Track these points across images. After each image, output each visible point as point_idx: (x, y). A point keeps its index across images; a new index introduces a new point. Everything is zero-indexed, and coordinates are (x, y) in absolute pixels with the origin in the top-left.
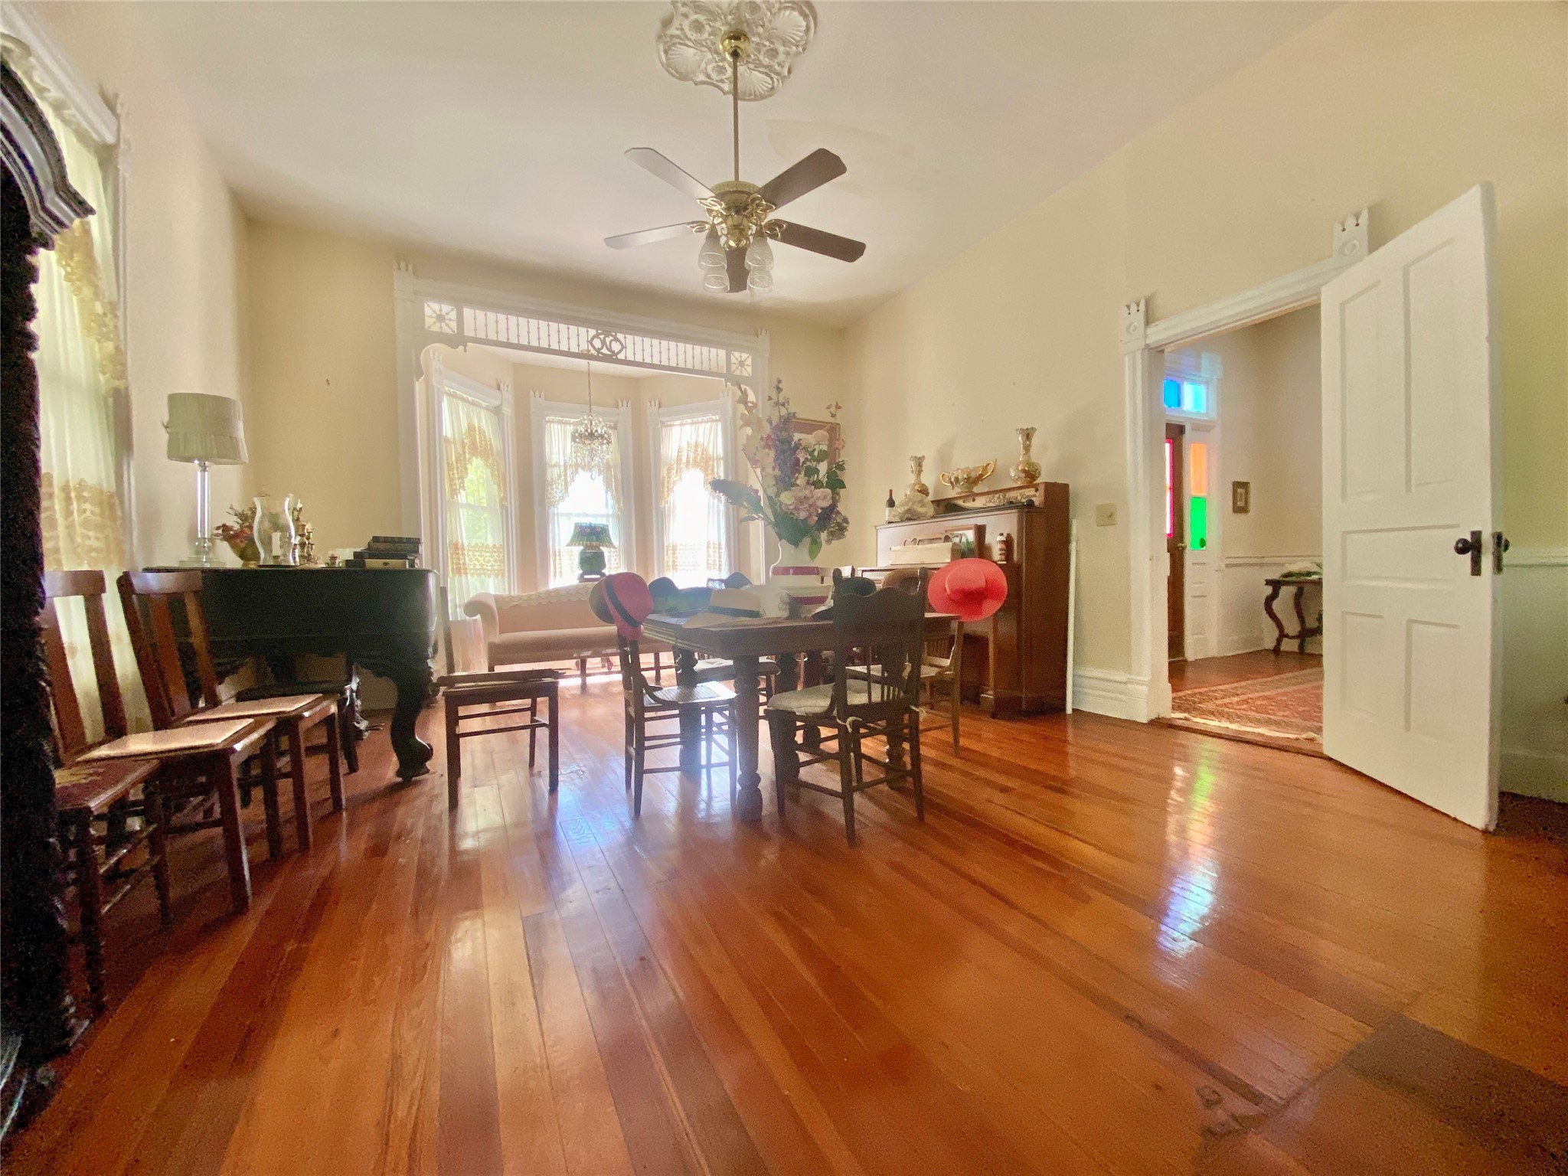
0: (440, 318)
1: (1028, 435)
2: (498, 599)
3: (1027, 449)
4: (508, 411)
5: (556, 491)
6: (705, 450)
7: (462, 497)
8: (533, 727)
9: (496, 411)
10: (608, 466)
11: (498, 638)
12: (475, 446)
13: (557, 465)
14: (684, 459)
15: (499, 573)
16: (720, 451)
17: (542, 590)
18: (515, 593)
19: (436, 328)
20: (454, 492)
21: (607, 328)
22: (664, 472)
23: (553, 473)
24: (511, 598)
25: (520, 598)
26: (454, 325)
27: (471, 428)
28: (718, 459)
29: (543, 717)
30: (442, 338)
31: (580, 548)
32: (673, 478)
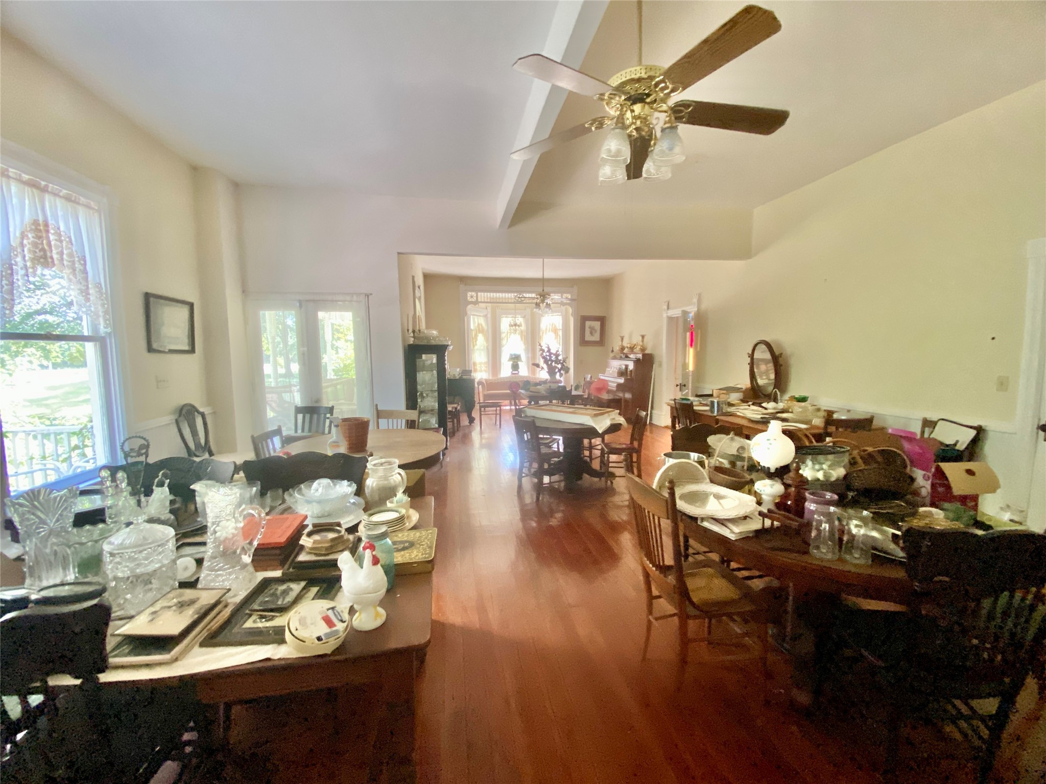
0: (472, 297)
1: (643, 337)
2: (486, 380)
3: (643, 341)
4: (489, 316)
5: (504, 342)
6: (555, 326)
7: (476, 347)
8: (496, 414)
9: (486, 316)
10: (522, 332)
11: (487, 392)
12: (480, 330)
13: (504, 333)
14: (548, 329)
15: (485, 371)
16: (561, 328)
17: (499, 377)
18: (491, 378)
19: (470, 300)
20: (474, 346)
21: (520, 292)
22: (541, 334)
23: (503, 335)
24: (490, 380)
25: (492, 380)
26: (475, 298)
27: (478, 324)
28: (560, 329)
29: (498, 412)
30: (472, 303)
31: (511, 362)
32: (544, 336)
